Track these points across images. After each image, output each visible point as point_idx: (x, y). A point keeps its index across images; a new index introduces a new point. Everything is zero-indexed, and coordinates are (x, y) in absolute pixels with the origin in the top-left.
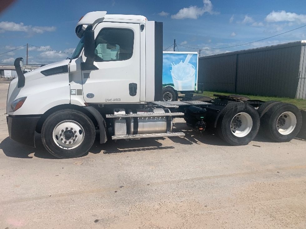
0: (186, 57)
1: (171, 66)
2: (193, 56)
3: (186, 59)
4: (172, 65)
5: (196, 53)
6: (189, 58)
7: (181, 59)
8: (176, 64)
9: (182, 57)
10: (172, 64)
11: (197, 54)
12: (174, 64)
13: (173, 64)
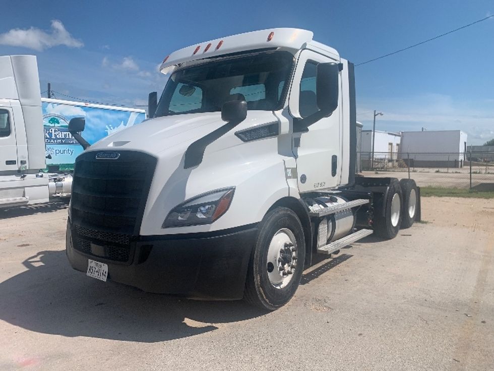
0: (129, 116)
1: (106, 131)
2: (138, 115)
3: (129, 120)
4: (107, 129)
5: (143, 111)
6: (133, 118)
7: (121, 120)
8: (114, 128)
9: (122, 115)
10: (107, 126)
11: (144, 113)
12: (112, 128)
13: (110, 127)
